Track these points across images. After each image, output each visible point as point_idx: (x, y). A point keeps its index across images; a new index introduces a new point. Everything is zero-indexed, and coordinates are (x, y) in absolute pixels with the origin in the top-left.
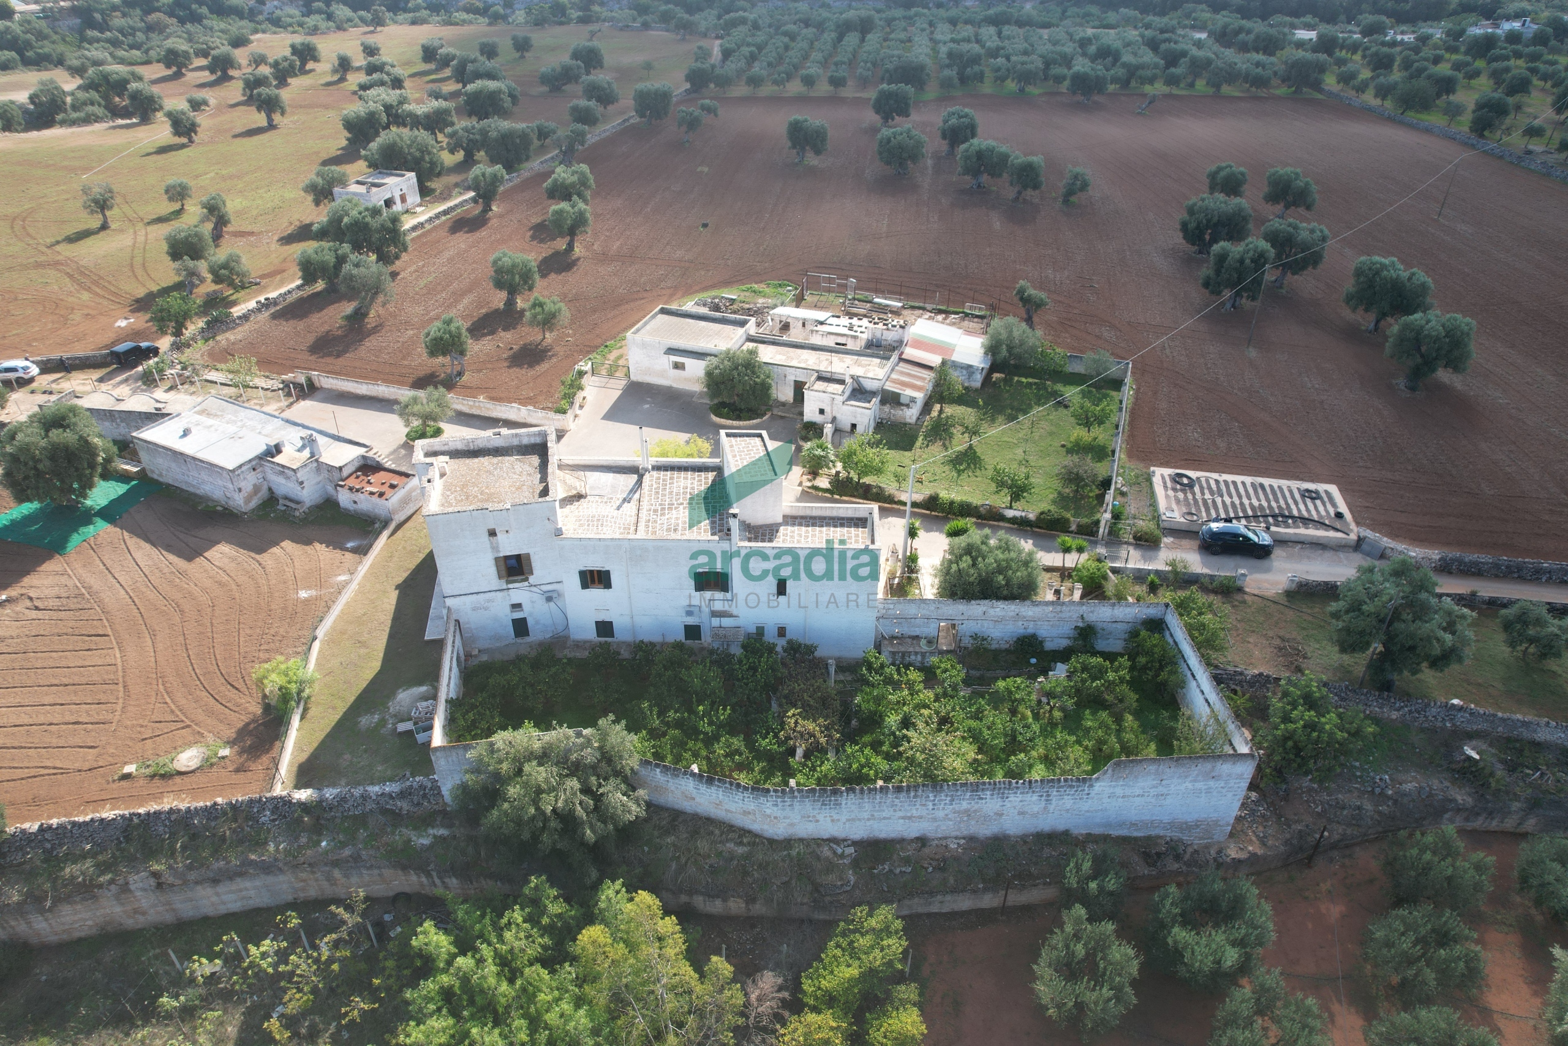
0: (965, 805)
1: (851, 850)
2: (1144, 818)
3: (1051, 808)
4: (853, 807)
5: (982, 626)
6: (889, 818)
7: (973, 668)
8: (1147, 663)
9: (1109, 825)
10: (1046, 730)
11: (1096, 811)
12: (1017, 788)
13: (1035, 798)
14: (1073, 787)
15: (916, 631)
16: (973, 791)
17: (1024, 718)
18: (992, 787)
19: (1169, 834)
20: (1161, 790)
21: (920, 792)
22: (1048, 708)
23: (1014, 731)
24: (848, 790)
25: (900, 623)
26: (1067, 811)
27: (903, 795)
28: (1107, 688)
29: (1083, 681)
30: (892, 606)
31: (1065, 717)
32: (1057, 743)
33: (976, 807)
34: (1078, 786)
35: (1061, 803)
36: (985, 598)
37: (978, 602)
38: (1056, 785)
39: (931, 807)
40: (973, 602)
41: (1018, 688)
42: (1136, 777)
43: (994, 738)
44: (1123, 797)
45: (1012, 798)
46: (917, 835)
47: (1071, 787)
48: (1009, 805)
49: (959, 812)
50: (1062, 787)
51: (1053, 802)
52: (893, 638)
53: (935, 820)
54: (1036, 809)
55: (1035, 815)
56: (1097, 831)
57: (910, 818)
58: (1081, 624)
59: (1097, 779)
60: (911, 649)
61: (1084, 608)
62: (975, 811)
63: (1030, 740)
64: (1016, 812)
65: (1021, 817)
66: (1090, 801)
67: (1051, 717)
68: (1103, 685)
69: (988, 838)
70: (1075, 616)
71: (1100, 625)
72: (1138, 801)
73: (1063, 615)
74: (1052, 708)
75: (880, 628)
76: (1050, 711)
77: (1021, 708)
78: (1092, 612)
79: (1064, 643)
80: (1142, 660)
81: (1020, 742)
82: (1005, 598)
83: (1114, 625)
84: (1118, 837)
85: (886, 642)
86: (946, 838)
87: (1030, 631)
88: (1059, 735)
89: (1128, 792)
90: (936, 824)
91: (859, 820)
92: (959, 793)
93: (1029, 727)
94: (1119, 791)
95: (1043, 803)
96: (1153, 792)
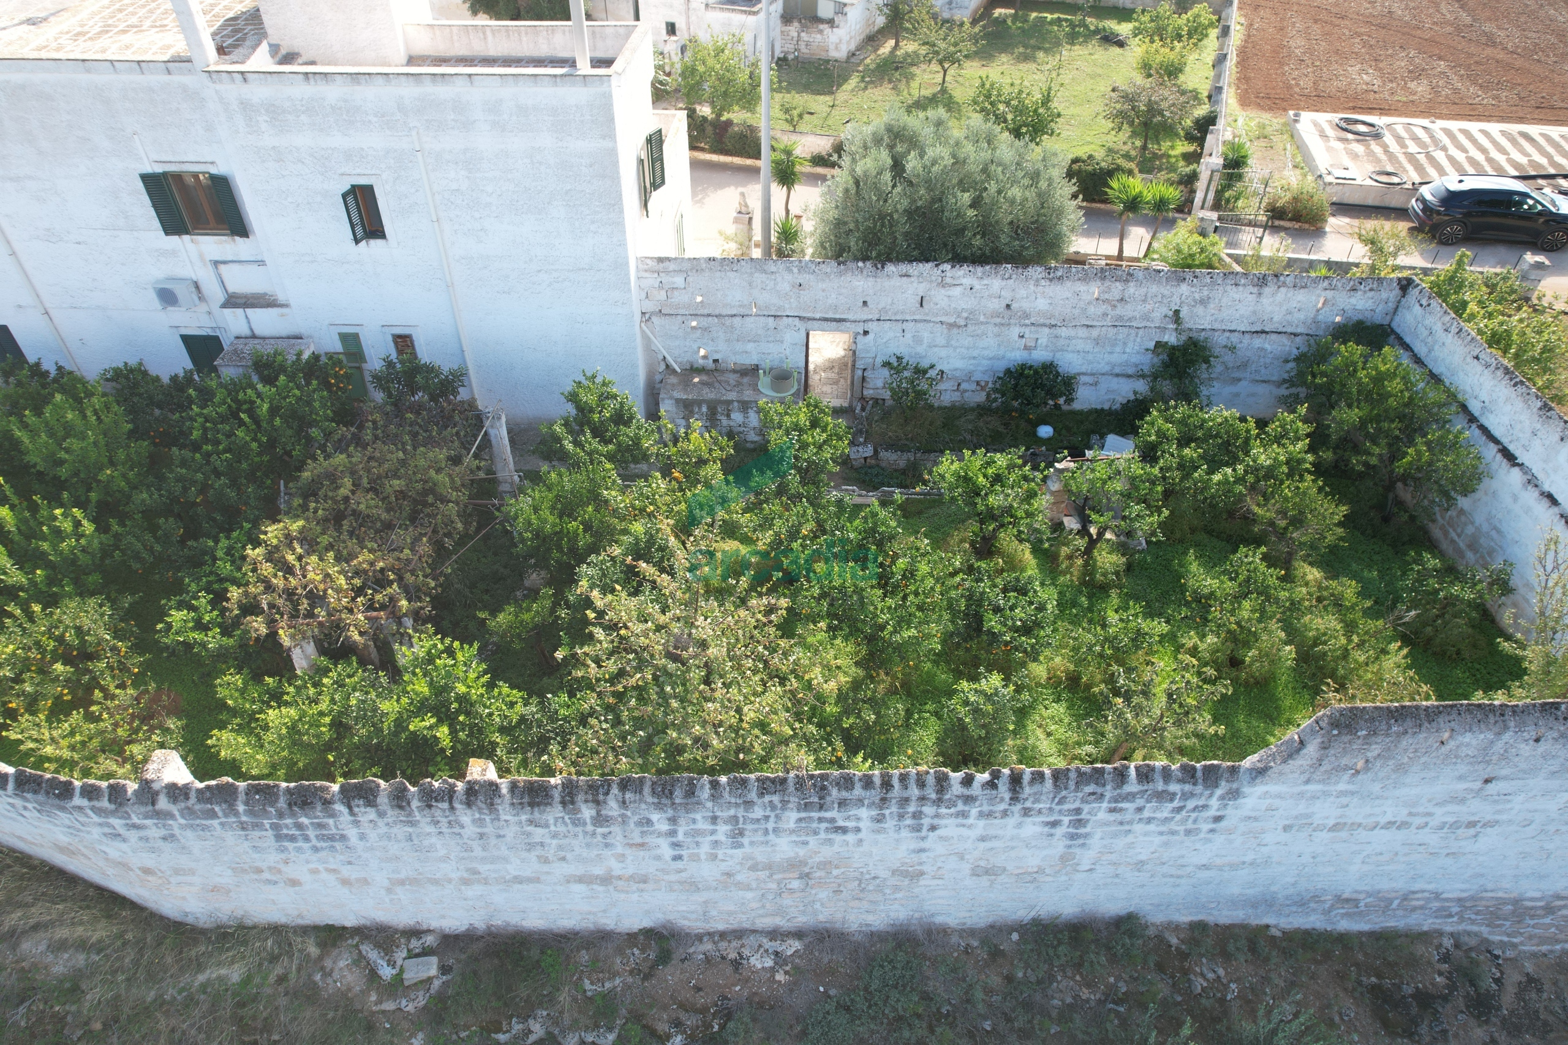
0: (784, 847)
1: (430, 967)
2: (1384, 885)
3: (1086, 857)
4: (394, 848)
5: (918, 340)
6: (536, 880)
7: (892, 446)
8: (1363, 423)
9: (1268, 902)
10: (1074, 604)
11: (1233, 867)
12: (969, 799)
13: (1032, 828)
14: (1172, 797)
15: (749, 354)
16: (807, 807)
17: (1013, 565)
18: (875, 794)
19: (1450, 926)
20: (1478, 809)
21: (612, 807)
22: (1081, 543)
23: (975, 601)
24: (348, 795)
25: (706, 330)
26: (1140, 865)
27: (554, 813)
28: (1253, 488)
29: (1186, 468)
30: (679, 280)
31: (1129, 568)
32: (1109, 640)
33: (827, 853)
34: (1186, 796)
35: (1120, 843)
36: (925, 257)
37: (904, 267)
38: (1109, 791)
39: (667, 852)
40: (890, 268)
41: (998, 479)
42: (1400, 768)
43: (903, 622)
44: (1335, 828)
45: (949, 827)
46: (647, 923)
47: (1163, 796)
48: (940, 849)
49: (769, 867)
50: (1130, 797)
51: (1096, 842)
52: (694, 370)
53: (693, 886)
54: (1033, 861)
55: (1032, 877)
56: (1225, 916)
57: (606, 880)
58: (1171, 338)
59: (1260, 772)
60: (732, 396)
61: (1184, 288)
62: (825, 865)
63: (1027, 630)
64: (966, 868)
65: (985, 881)
66: (1219, 839)
67: (1089, 567)
68: (1240, 480)
69: (877, 937)
70: (1159, 312)
71: (1221, 339)
72: (1381, 839)
73: (1126, 311)
74: (1092, 543)
75: (658, 344)
76: (1088, 551)
77: (1006, 540)
78: (1203, 302)
79: (1124, 391)
80: (1349, 415)
81: (994, 636)
82: (979, 259)
83: (1258, 342)
84: (1290, 936)
85: (673, 380)
86: (739, 934)
87: (1040, 356)
88: (1112, 617)
89: (1357, 812)
90: (700, 897)
91: (436, 882)
92: (758, 812)
93: (1023, 592)
94: (1326, 811)
95: (1059, 845)
96: (1441, 814)
